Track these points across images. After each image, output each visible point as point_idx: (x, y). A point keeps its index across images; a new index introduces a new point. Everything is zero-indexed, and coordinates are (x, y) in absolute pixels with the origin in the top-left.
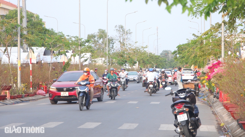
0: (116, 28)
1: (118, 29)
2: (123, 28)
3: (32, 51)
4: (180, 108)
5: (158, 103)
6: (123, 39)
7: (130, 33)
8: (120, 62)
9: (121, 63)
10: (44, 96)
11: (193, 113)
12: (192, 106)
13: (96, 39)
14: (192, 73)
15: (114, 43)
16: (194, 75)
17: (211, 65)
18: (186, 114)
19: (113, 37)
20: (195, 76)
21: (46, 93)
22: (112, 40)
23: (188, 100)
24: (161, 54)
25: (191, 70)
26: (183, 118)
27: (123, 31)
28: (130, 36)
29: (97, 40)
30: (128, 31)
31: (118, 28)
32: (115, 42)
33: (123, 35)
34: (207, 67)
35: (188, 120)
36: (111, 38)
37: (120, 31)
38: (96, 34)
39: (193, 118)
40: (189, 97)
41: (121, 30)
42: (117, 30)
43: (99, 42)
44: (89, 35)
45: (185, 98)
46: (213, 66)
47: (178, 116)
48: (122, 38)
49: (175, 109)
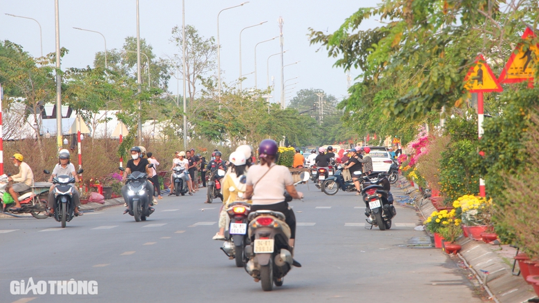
0: (176, 35)
1: (182, 36)
2: (194, 35)
3: (81, 118)
4: (372, 193)
5: (330, 207)
6: (195, 64)
7: (214, 48)
8: (207, 131)
9: (211, 135)
10: (102, 203)
11: (386, 200)
12: (386, 192)
13: (119, 64)
14: (386, 155)
15: (169, 77)
16: (390, 162)
17: (416, 142)
18: (378, 201)
19: (167, 58)
20: (393, 163)
21: (105, 199)
22: (164, 68)
23: (380, 185)
24: (295, 102)
25: (383, 149)
26: (376, 204)
27: (195, 42)
28: (213, 56)
29: (123, 69)
30: (210, 42)
31: (180, 34)
32: (172, 74)
33: (194, 53)
34: (411, 143)
35: (381, 207)
36: (161, 63)
37: (187, 42)
38: (118, 51)
39: (387, 205)
40: (382, 182)
41: (190, 41)
42: (178, 39)
43: (127, 75)
44: (100, 53)
45: (377, 183)
46: (420, 143)
47: (370, 203)
48: (191, 62)
49: (366, 196)
